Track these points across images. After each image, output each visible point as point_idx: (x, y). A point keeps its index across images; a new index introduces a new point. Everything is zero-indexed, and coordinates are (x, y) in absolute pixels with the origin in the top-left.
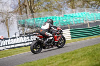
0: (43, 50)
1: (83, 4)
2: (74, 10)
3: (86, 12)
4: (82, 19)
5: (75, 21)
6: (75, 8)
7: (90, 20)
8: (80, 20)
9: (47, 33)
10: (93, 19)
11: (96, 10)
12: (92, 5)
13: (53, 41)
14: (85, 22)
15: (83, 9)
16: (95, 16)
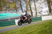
0: (23, 24)
1: (7, 9)
2: (2, 12)
3: (8, 13)
4: (6, 17)
5: (2, 18)
6: (2, 11)
7: (10, 17)
8: (5, 17)
9: (25, 16)
10: (12, 17)
11: (13, 12)
12: (11, 9)
13: (27, 20)
14: (7, 18)
15: (6, 11)
16: (13, 15)
